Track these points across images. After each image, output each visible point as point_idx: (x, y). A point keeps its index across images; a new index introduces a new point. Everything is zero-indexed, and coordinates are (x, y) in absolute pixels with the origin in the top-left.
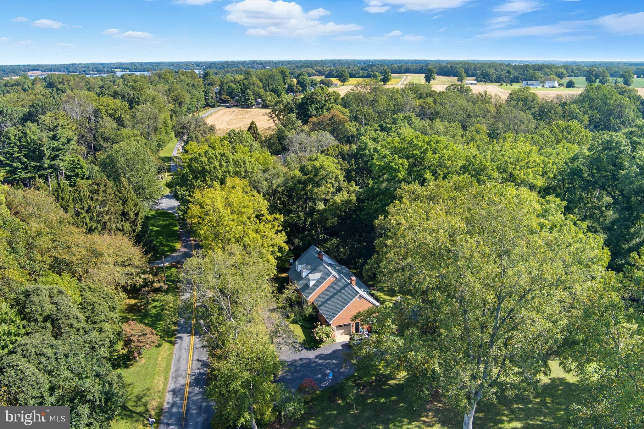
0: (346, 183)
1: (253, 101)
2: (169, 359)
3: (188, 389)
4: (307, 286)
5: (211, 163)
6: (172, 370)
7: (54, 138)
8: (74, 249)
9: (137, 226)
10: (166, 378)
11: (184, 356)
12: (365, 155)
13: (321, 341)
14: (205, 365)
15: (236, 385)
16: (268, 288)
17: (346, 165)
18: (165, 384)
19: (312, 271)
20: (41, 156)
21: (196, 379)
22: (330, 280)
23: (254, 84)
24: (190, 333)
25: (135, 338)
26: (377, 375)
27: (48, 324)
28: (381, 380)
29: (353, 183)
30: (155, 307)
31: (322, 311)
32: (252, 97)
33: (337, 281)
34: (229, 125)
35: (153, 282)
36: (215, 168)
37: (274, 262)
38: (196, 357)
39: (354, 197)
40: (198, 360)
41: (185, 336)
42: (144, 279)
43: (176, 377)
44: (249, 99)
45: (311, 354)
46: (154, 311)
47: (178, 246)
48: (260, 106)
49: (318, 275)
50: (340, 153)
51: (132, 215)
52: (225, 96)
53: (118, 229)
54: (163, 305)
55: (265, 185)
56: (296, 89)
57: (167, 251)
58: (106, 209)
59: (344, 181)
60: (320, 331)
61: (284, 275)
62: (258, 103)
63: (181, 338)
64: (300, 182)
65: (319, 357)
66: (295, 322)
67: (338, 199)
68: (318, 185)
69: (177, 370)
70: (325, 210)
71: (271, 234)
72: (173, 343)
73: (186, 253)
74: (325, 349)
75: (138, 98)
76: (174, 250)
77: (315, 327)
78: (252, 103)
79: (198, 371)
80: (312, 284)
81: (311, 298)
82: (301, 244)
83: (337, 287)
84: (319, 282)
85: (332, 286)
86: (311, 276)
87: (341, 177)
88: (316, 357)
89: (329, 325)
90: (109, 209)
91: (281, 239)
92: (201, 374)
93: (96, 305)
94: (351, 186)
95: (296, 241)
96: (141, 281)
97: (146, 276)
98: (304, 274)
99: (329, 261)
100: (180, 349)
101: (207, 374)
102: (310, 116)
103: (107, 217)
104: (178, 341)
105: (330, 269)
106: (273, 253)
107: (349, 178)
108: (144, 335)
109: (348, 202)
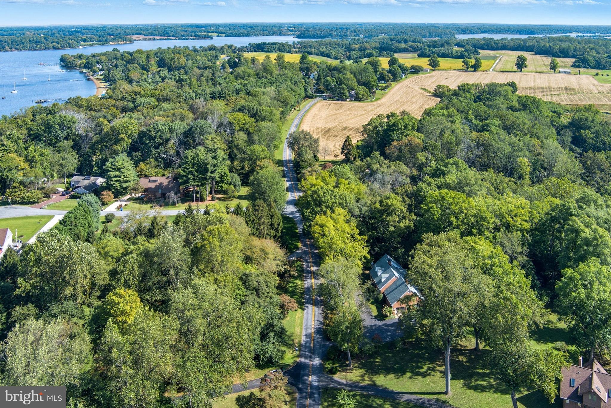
0: (408, 213)
1: (347, 94)
2: (302, 319)
3: (313, 335)
4: (380, 281)
5: (325, 196)
6: (304, 325)
7: (214, 158)
8: (254, 250)
9: (278, 232)
10: (301, 329)
11: (310, 317)
12: (420, 195)
13: (387, 316)
14: (322, 323)
15: (343, 327)
16: (358, 281)
17: (408, 201)
18: (301, 332)
19: (384, 272)
20: (206, 171)
21: (317, 330)
22: (393, 279)
23: (348, 79)
24: (312, 304)
25: (286, 304)
26: (417, 338)
27: (254, 291)
28: (418, 341)
29: (413, 214)
30: (291, 287)
31: (388, 297)
32: (346, 90)
33: (398, 279)
34: (326, 123)
35: (290, 271)
36: (328, 200)
37: (361, 266)
38: (316, 319)
39: (412, 225)
40: (318, 321)
41: (310, 306)
42: (285, 269)
43: (306, 329)
44: (343, 93)
45: (380, 323)
46: (291, 289)
47: (300, 245)
48: (353, 99)
49: (387, 275)
50: (406, 192)
51: (276, 226)
52: (322, 87)
53: (267, 234)
54: (295, 286)
55: (357, 212)
56: (387, 78)
57: (294, 249)
58: (262, 221)
59: (407, 211)
60: (386, 309)
61: (368, 272)
62: (351, 96)
63: (307, 307)
64: (378, 212)
65: (385, 325)
66: (372, 303)
67: (402, 225)
68: (389, 214)
69: (307, 325)
70: (394, 232)
71: (360, 248)
72: (303, 309)
73: (305, 251)
74: (388, 321)
75: (260, 112)
76: (297, 248)
77: (383, 307)
78: (346, 96)
79: (318, 327)
80: (383, 280)
81: (382, 290)
82: (379, 252)
83: (398, 284)
84: (388, 279)
85: (395, 283)
86: (383, 276)
87: (405, 210)
88: (383, 325)
89: (391, 307)
90: (264, 222)
91: (365, 252)
92: (319, 328)
93: (269, 283)
94: (411, 216)
95: (376, 249)
96: (283, 269)
97: (286, 267)
98: (379, 274)
99: (395, 266)
100: (307, 312)
101: (323, 329)
102: (393, 140)
103: (262, 227)
104: (306, 308)
105: (394, 271)
106: (361, 260)
107: (410, 210)
108: (290, 302)
109: (408, 227)
